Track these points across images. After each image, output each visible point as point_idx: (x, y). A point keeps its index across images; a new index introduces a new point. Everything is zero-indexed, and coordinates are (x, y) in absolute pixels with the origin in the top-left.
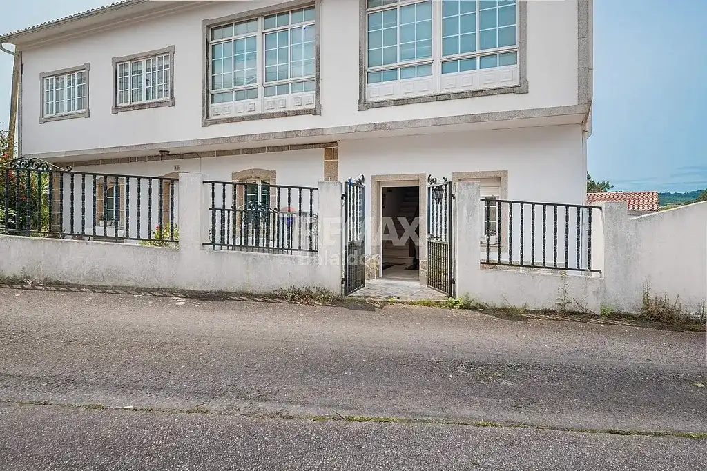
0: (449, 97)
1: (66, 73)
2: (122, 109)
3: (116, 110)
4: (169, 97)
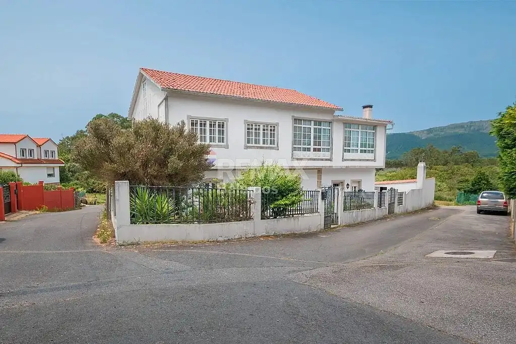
1: (208, 120)
2: (250, 147)
3: (247, 147)
4: (276, 146)
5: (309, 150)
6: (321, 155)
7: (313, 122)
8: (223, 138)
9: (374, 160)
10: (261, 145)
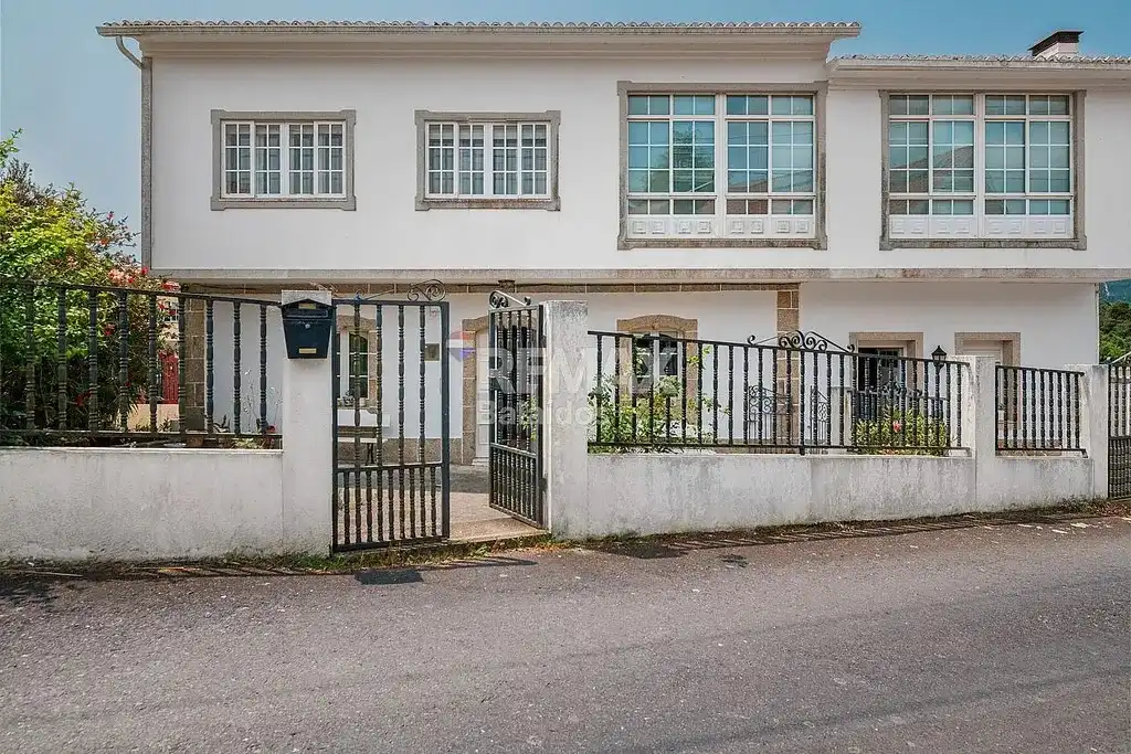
0: (999, 244)
1: (284, 121)
2: (440, 204)
3: (425, 205)
4: (549, 195)
5: (705, 206)
6: (770, 224)
7: (721, 102)
8: (337, 178)
9: (1076, 242)
10: (488, 194)
